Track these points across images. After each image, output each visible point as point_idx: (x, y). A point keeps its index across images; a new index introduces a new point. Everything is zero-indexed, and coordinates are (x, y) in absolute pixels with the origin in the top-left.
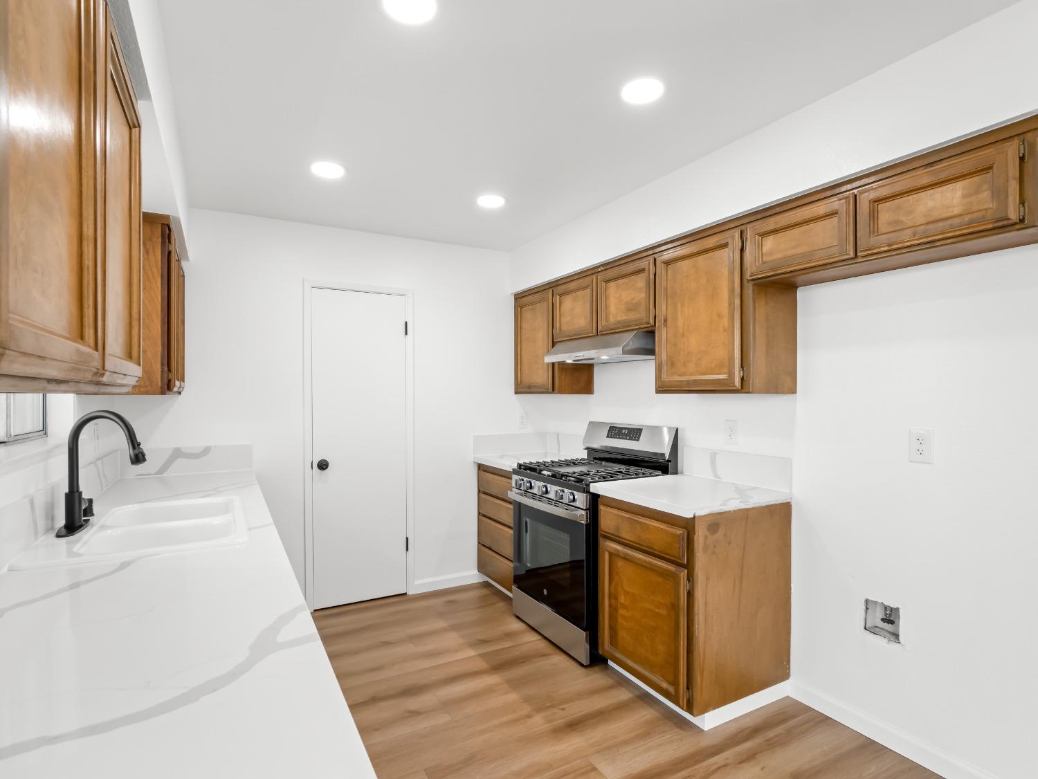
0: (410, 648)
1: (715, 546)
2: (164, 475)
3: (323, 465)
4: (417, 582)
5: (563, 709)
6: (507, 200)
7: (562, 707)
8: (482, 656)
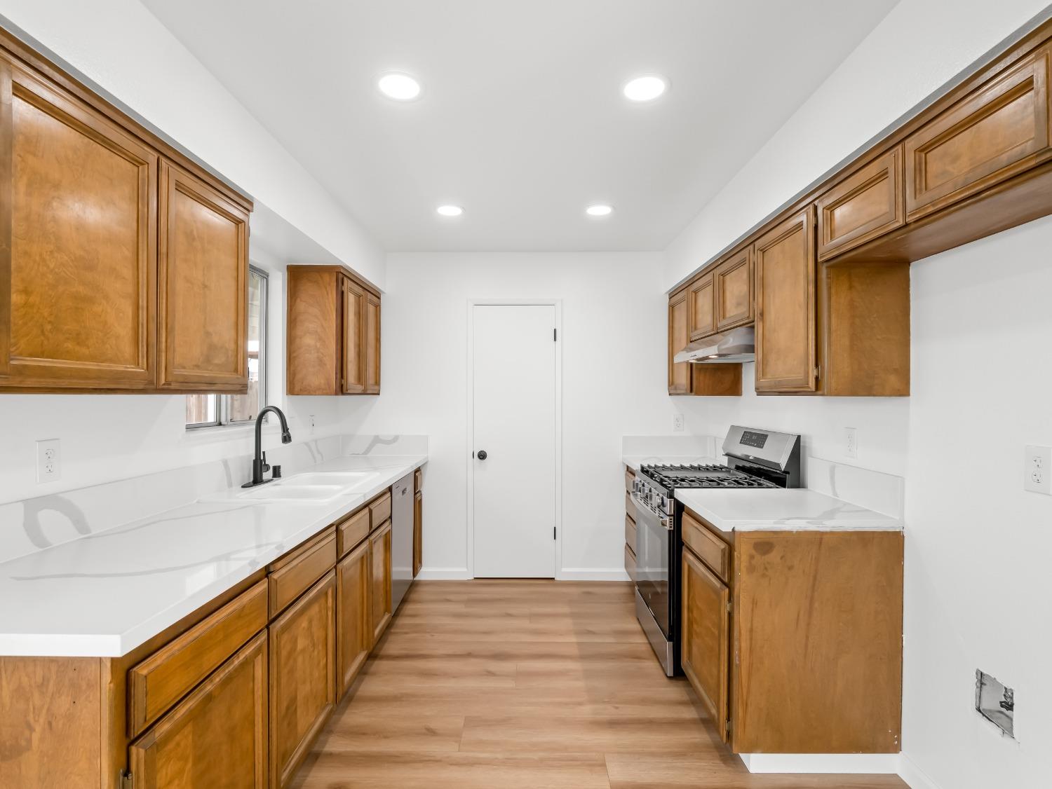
0: (526, 624)
1: (766, 569)
2: (368, 455)
3: (482, 456)
4: (564, 570)
5: (617, 708)
6: (614, 208)
7: (617, 706)
8: (579, 644)
